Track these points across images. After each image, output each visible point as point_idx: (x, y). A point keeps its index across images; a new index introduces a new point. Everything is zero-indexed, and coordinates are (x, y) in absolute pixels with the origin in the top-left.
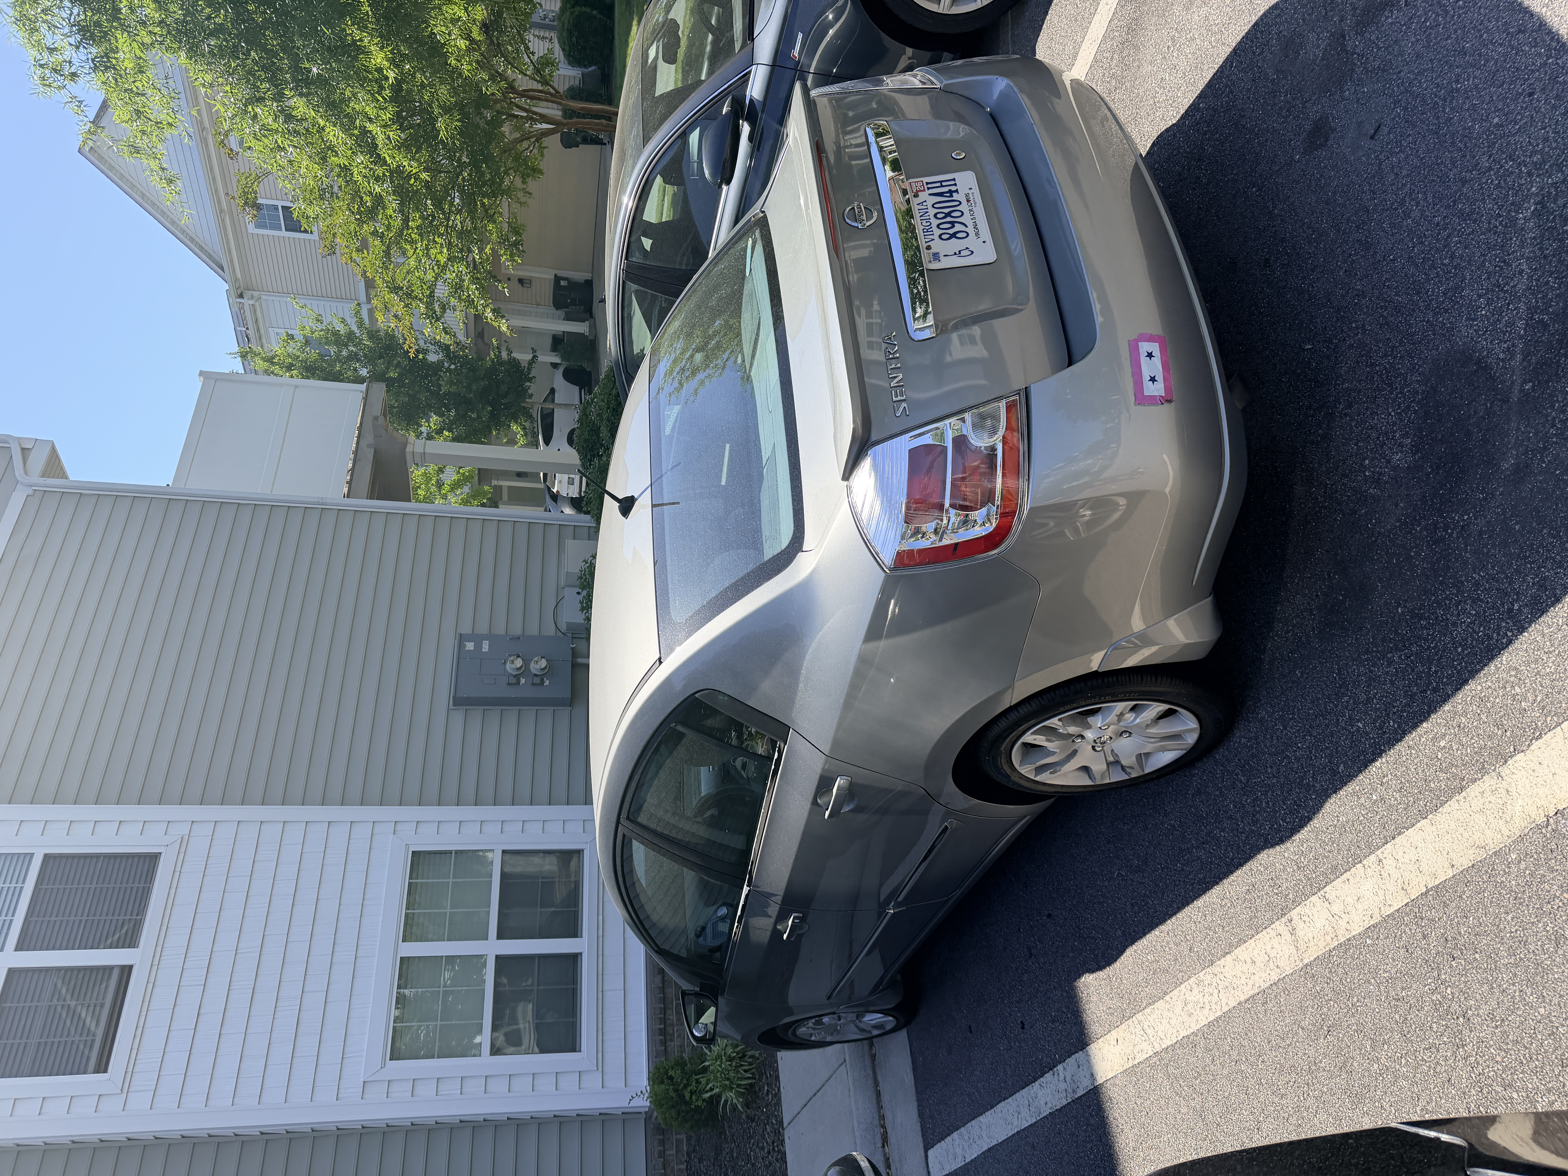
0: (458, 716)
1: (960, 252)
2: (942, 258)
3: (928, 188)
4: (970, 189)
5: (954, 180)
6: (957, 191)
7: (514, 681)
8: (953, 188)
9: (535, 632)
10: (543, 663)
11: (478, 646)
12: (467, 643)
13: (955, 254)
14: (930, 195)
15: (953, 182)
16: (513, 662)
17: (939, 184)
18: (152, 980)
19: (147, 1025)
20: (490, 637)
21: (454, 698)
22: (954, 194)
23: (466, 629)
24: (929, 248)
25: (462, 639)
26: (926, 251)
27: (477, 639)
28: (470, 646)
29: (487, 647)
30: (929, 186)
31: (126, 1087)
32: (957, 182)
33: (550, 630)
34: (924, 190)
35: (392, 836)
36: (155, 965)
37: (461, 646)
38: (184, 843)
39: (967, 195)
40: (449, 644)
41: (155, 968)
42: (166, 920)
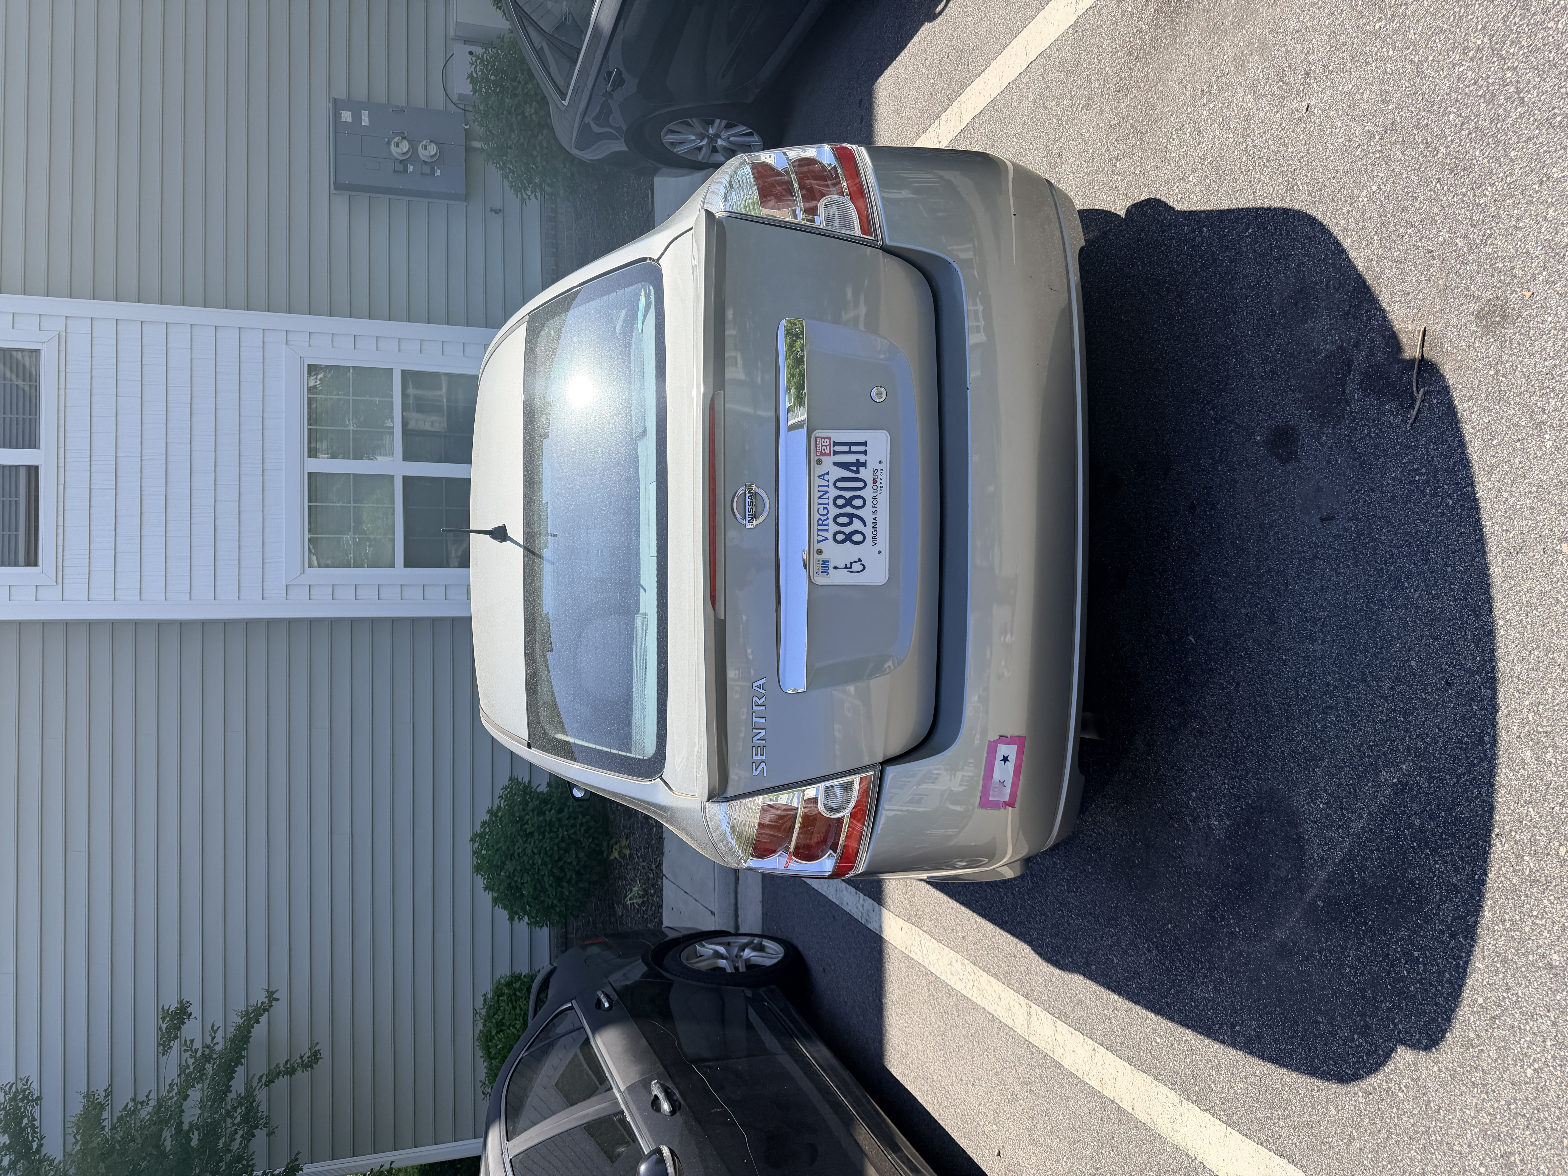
0: (341, 204)
1: (851, 564)
2: (831, 571)
3: (835, 453)
4: (880, 462)
5: (864, 444)
6: (864, 464)
7: (400, 167)
8: (862, 458)
9: (421, 104)
10: (433, 149)
11: (357, 117)
12: (343, 112)
13: (846, 567)
14: (835, 464)
15: (862, 448)
16: (397, 145)
17: (846, 448)
18: (61, 481)
19: (67, 524)
20: (368, 105)
21: (335, 183)
22: (862, 469)
23: (341, 93)
24: (820, 552)
25: (337, 106)
26: (816, 556)
27: (356, 108)
28: (347, 116)
29: (367, 119)
30: (838, 448)
31: (60, 577)
32: (868, 448)
33: (439, 101)
34: (829, 455)
35: (284, 346)
36: (61, 467)
37: (337, 116)
38: (62, 339)
39: (875, 472)
40: (323, 108)
41: (61, 470)
42: (62, 422)
